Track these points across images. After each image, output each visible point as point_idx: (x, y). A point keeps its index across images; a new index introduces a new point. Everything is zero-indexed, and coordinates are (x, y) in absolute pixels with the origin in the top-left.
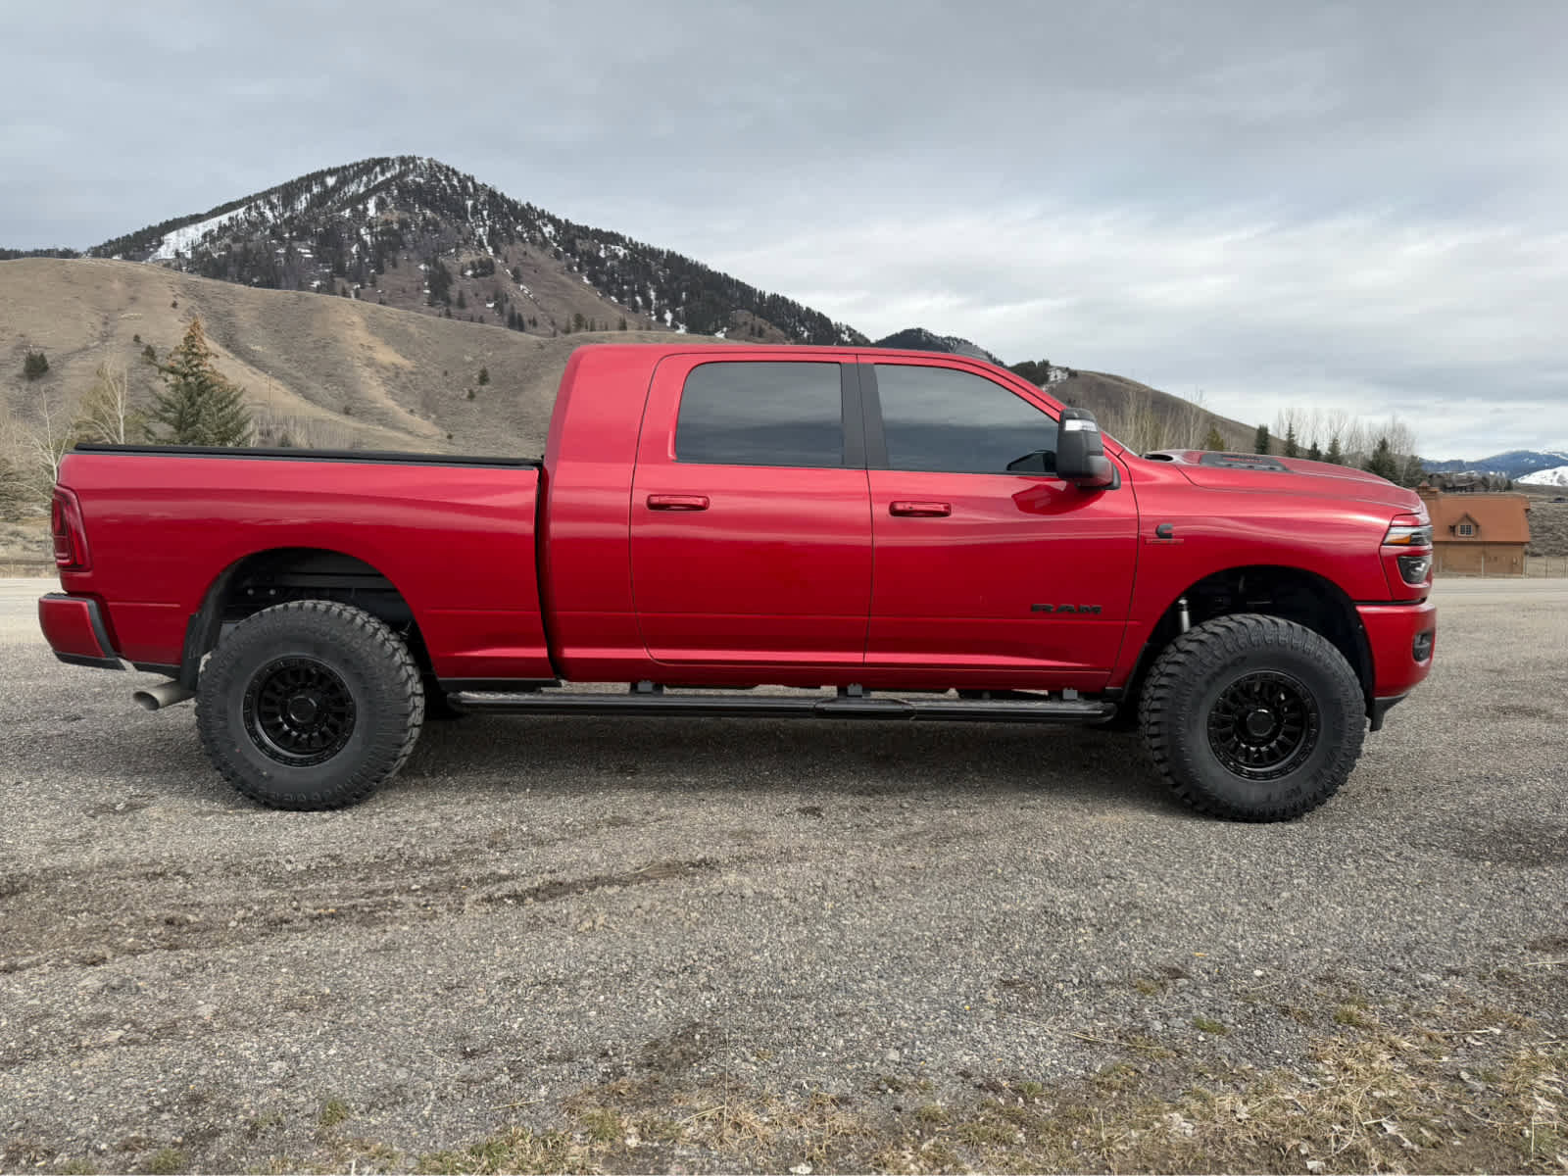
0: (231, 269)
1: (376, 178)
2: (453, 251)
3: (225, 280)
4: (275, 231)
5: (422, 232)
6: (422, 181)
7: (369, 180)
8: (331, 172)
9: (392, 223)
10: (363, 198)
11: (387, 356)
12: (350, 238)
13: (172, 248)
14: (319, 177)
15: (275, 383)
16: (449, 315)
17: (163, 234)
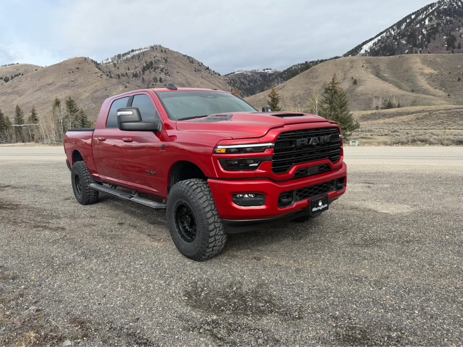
0: (381, 52)
1: (429, 11)
2: (457, 29)
3: (378, 56)
4: (395, 38)
5: (445, 25)
6: (446, 7)
7: (426, 13)
8: (413, 14)
9: (434, 25)
10: (424, 19)
11: (428, 70)
12: (419, 34)
13: (364, 50)
14: (409, 16)
15: (390, 85)
16: (453, 52)
17: (362, 46)
